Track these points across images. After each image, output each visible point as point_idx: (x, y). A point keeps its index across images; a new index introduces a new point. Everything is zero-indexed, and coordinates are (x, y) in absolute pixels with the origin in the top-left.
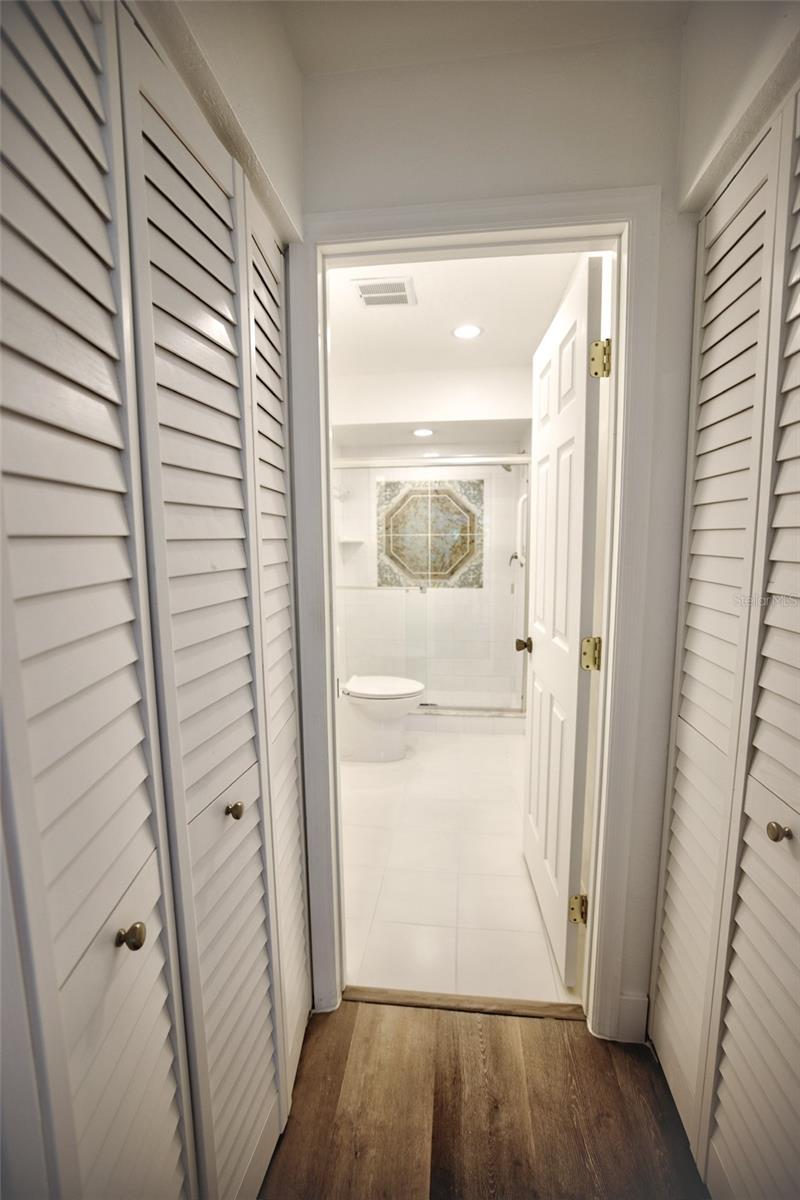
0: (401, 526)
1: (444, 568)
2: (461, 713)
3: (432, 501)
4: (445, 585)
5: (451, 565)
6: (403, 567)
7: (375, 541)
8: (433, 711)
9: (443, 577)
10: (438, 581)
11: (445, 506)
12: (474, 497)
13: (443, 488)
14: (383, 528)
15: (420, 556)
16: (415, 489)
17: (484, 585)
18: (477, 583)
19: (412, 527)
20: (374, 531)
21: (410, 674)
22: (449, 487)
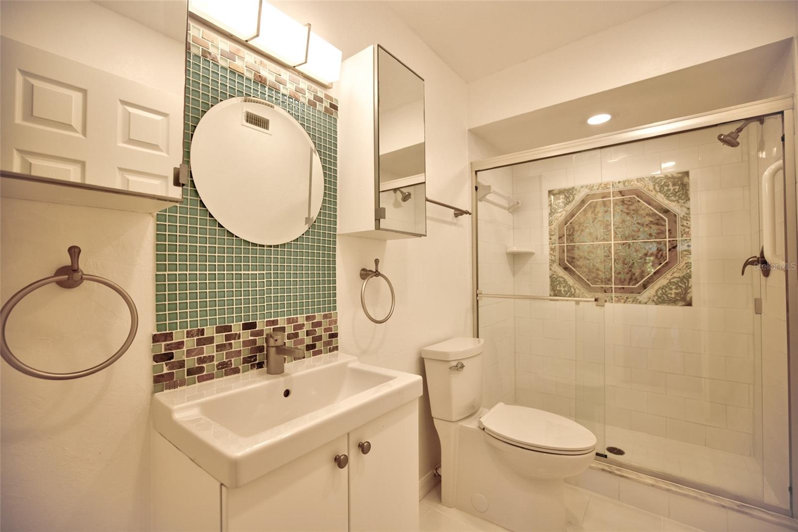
0: (576, 235)
1: (632, 279)
2: (662, 484)
3: (615, 204)
4: (635, 301)
5: (642, 277)
6: (580, 279)
7: (547, 251)
8: (614, 468)
9: (632, 291)
10: (625, 296)
11: (632, 207)
12: (675, 194)
13: (629, 188)
14: (556, 237)
15: (602, 267)
16: (593, 192)
17: (694, 303)
18: (684, 299)
19: (590, 234)
20: (547, 241)
21: (580, 415)
22: (639, 185)
